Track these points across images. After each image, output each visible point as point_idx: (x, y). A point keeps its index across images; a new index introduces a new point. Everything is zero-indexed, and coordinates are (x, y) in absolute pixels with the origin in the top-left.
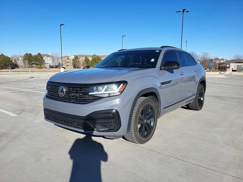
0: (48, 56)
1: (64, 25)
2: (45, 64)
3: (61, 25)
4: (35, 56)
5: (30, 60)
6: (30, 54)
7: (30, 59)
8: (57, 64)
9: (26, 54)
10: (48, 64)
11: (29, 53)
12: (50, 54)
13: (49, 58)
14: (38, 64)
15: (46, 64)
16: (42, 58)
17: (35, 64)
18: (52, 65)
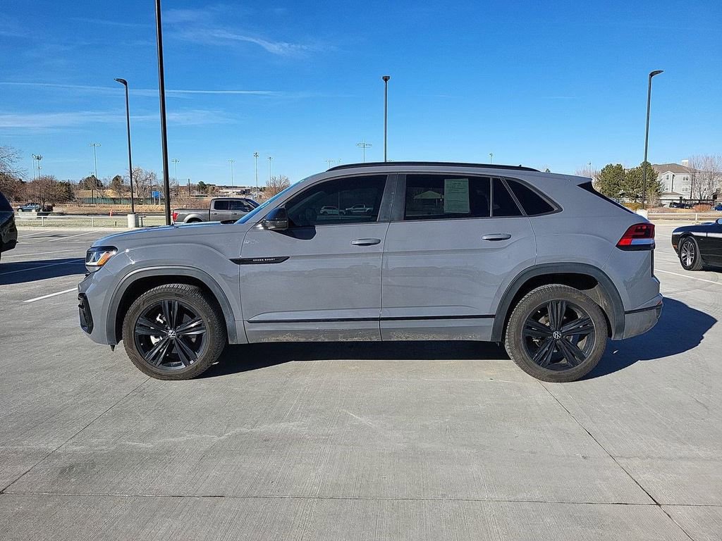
0: (676, 169)
1: (660, 72)
2: (660, 195)
3: (652, 75)
4: (632, 172)
5: (615, 184)
6: (619, 167)
7: (615, 181)
8: (707, 195)
9: (608, 166)
10: (673, 193)
11: (615, 165)
12: (684, 162)
13: (679, 177)
14: (637, 197)
15: (664, 194)
16: (653, 176)
17: (630, 195)
18: (687, 198)
